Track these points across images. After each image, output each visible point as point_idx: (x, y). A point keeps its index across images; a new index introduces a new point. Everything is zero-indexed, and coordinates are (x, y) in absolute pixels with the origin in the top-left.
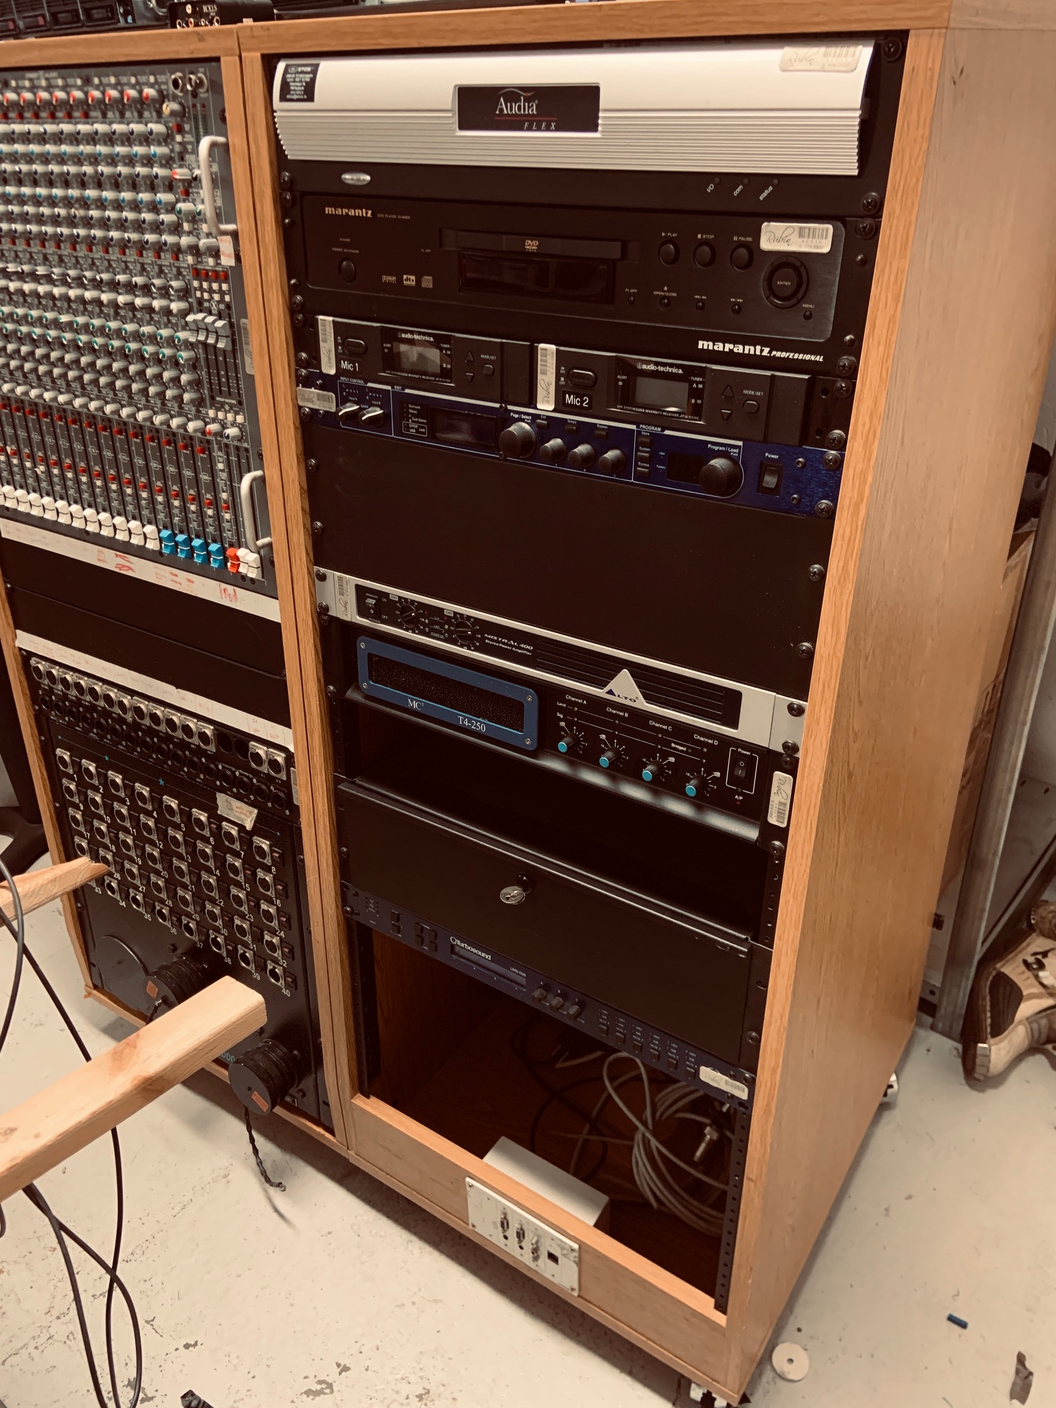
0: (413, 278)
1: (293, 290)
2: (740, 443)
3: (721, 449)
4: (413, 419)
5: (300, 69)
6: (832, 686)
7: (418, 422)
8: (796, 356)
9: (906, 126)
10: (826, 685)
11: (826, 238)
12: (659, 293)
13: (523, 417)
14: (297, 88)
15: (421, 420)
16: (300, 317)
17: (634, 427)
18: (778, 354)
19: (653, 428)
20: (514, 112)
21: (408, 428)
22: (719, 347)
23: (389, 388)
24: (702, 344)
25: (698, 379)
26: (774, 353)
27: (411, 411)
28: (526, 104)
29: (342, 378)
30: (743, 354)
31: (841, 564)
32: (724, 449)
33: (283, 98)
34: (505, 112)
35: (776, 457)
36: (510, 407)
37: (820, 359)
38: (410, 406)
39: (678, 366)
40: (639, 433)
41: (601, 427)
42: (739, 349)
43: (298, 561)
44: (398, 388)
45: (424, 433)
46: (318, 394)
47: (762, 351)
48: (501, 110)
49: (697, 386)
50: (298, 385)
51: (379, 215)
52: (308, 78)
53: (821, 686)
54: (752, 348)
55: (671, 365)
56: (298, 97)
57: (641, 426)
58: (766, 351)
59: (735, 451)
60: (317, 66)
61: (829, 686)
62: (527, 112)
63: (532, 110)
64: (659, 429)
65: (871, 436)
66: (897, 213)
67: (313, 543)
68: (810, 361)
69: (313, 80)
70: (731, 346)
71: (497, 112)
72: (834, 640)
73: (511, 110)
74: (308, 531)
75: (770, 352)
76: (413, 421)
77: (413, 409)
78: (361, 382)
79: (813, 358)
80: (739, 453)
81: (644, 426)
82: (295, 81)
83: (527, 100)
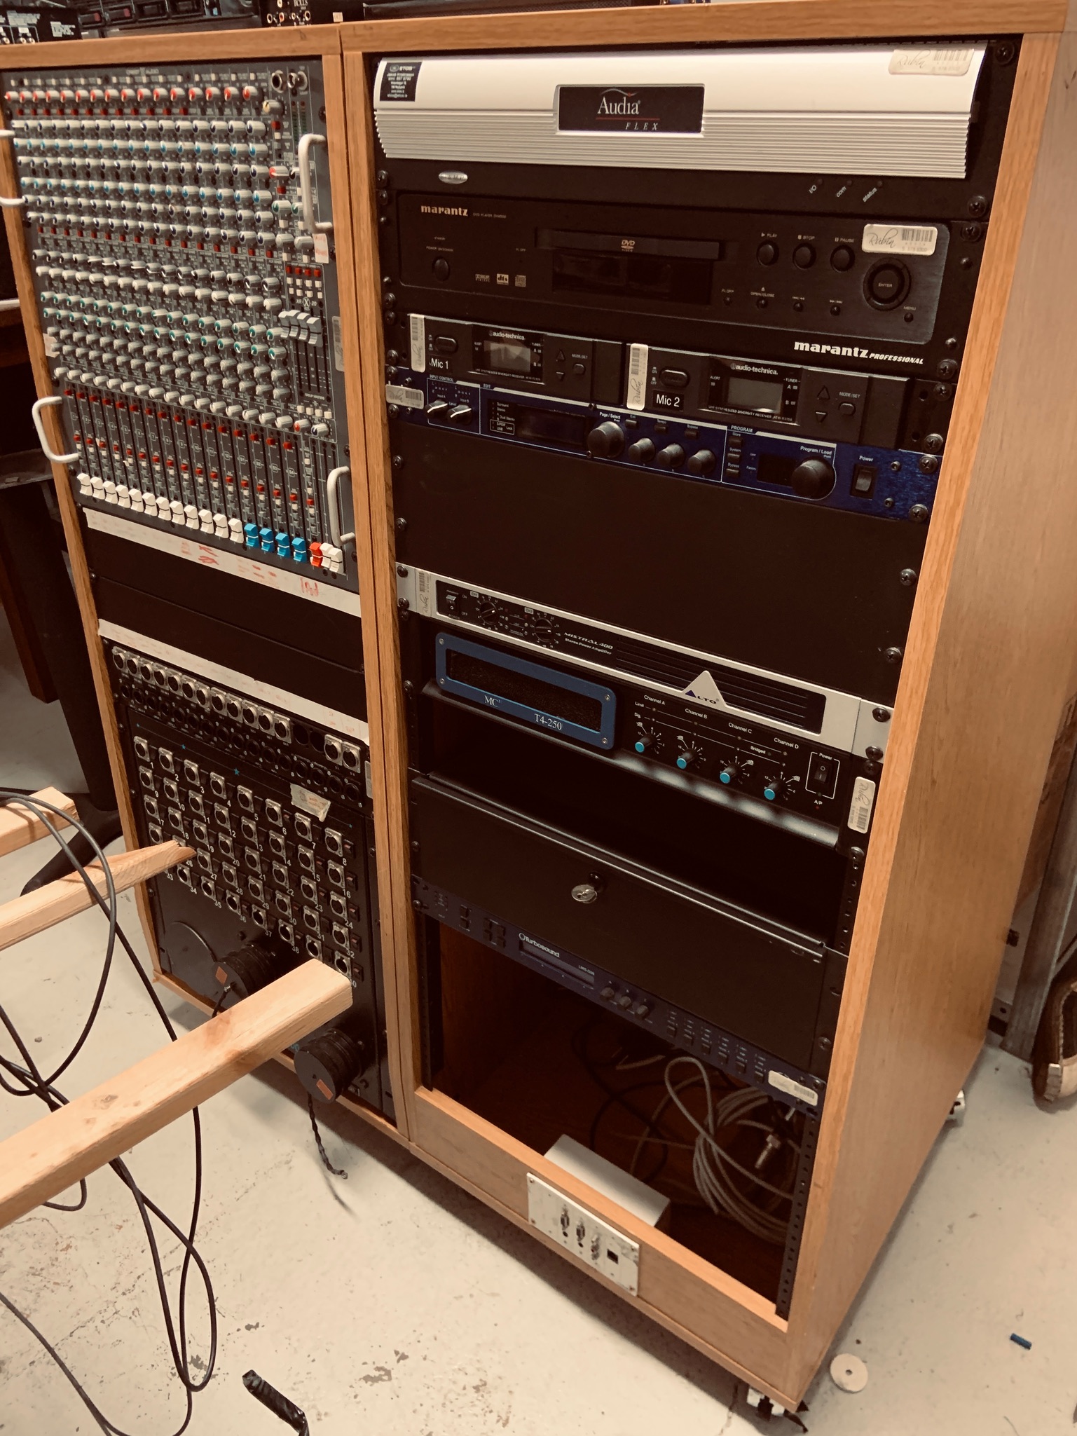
0: (506, 276)
1: (386, 288)
2: (834, 446)
3: (814, 450)
4: (501, 417)
5: (401, 69)
6: (920, 693)
7: (506, 420)
8: (895, 358)
9: (1016, 132)
10: (914, 691)
11: (930, 240)
12: (757, 294)
13: (612, 416)
14: (398, 87)
15: (509, 419)
16: (392, 315)
17: (725, 428)
18: (877, 356)
19: (744, 429)
20: (616, 112)
21: (495, 426)
22: (816, 348)
23: (478, 386)
24: (798, 346)
25: (793, 381)
26: (872, 355)
27: (499, 409)
28: (629, 105)
29: (431, 376)
30: (840, 356)
31: (934, 569)
32: (816, 451)
33: (384, 97)
34: (607, 112)
35: (870, 460)
36: (599, 407)
37: (919, 361)
38: (499, 404)
39: (773, 367)
40: (730, 434)
41: (692, 427)
42: (836, 351)
43: (381, 557)
44: (487, 386)
45: (512, 432)
46: (407, 392)
47: (860, 353)
48: (603, 110)
49: (792, 387)
50: (387, 383)
51: (474, 214)
52: (409, 77)
53: (909, 690)
54: (850, 350)
55: (766, 366)
56: (399, 96)
57: (732, 427)
58: (864, 353)
59: (828, 453)
60: (420, 64)
61: (917, 692)
62: (629, 113)
63: (635, 111)
64: (751, 430)
65: (970, 442)
66: (1004, 217)
67: (396, 539)
68: (909, 364)
69: (414, 80)
70: (828, 348)
71: (599, 112)
72: (924, 645)
73: (613, 110)
74: (391, 527)
75: (868, 354)
76: (500, 420)
77: (502, 407)
78: (450, 380)
79: (912, 360)
80: (832, 455)
81: (735, 427)
82: (396, 81)
83: (630, 100)
